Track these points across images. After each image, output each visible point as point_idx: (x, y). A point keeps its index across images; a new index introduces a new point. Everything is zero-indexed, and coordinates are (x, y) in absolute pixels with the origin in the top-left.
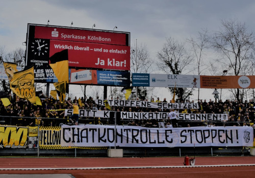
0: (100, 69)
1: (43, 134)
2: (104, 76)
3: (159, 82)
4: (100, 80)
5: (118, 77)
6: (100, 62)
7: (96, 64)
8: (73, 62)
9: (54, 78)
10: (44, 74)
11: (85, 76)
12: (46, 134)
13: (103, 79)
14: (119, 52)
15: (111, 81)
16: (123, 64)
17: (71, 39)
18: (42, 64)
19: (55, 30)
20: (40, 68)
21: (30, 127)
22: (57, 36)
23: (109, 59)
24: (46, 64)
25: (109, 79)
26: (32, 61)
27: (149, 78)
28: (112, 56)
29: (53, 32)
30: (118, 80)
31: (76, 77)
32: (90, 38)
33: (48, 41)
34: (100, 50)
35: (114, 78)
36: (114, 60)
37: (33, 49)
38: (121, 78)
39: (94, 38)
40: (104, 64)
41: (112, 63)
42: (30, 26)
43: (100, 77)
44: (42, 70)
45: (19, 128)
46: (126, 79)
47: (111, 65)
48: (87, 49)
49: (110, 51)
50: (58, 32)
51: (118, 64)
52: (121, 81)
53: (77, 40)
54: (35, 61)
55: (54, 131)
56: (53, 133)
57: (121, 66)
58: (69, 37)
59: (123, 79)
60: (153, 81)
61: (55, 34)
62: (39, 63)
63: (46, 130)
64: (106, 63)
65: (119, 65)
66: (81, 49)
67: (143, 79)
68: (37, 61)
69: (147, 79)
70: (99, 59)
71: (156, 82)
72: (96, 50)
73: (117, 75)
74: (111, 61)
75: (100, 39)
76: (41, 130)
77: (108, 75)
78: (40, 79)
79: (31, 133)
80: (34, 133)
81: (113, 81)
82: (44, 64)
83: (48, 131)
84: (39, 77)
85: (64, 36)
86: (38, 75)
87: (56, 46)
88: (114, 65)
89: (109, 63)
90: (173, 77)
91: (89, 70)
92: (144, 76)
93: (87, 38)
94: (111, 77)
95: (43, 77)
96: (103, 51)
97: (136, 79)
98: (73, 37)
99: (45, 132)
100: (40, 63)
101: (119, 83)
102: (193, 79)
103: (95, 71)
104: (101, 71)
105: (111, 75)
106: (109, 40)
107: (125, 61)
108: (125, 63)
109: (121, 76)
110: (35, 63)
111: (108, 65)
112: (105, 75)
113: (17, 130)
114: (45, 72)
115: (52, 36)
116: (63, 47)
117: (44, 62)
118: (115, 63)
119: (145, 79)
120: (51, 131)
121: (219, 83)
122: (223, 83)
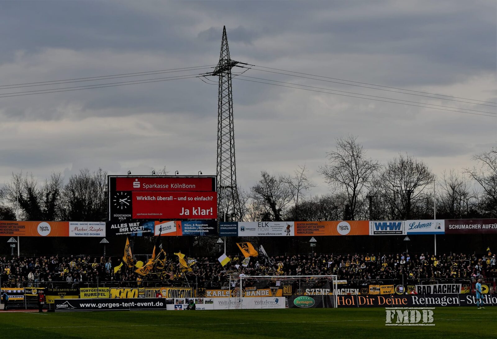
0: (185, 219)
1: (148, 292)
2: (189, 227)
3: (249, 231)
4: (185, 231)
5: (204, 227)
6: (185, 211)
7: (180, 214)
8: (156, 214)
9: (138, 232)
10: (128, 228)
11: (169, 227)
12: (150, 293)
13: (187, 230)
14: (205, 199)
15: (196, 231)
16: (209, 212)
17: (154, 189)
18: (125, 218)
19: (137, 180)
20: (124, 222)
21: (139, 288)
22: (139, 187)
23: (194, 208)
24: (129, 217)
25: (195, 230)
26: (115, 216)
27: (237, 227)
28: (197, 204)
29: (134, 183)
30: (205, 230)
31: (161, 230)
32: (174, 186)
33: (130, 193)
34: (185, 199)
35: (200, 228)
36: (199, 208)
37: (115, 202)
38: (207, 228)
39: (177, 186)
40: (188, 214)
41: (197, 212)
42: (111, 178)
43: (185, 228)
44: (126, 225)
45: (132, 289)
46: (213, 228)
47: (196, 214)
48: (170, 198)
49: (195, 199)
50: (139, 183)
51: (204, 212)
52: (208, 231)
53: (160, 190)
54: (118, 215)
55: (155, 291)
56: (154, 291)
57: (207, 214)
58: (151, 186)
59: (209, 228)
60: (242, 230)
61: (136, 185)
62: (122, 217)
63: (150, 290)
64: (191, 212)
65: (205, 214)
66: (164, 199)
67: (230, 228)
68: (120, 215)
69: (236, 228)
70: (183, 208)
71: (246, 231)
72: (180, 199)
73: (203, 225)
74: (196, 210)
75: (184, 186)
76: (146, 290)
77: (194, 225)
78: (124, 233)
79: (140, 292)
80: (142, 292)
81: (198, 231)
82: (127, 217)
83: (151, 291)
84: (123, 232)
85: (146, 187)
86: (122, 230)
87: (139, 198)
88: (199, 214)
89: (194, 212)
90: (264, 225)
91: (173, 222)
92: (231, 225)
93: (170, 186)
94: (196, 227)
95: (127, 232)
96: (187, 199)
97: (224, 228)
98: (155, 186)
99: (149, 291)
100: (124, 217)
101: (205, 233)
102: (287, 226)
103: (180, 222)
104: (185, 222)
105: (196, 225)
106: (193, 186)
107: (211, 208)
108: (211, 211)
109: (207, 225)
110: (118, 217)
111: (194, 214)
112: (190, 225)
113: (131, 291)
114: (128, 227)
115: (134, 187)
116: (146, 199)
117: (126, 215)
118: (201, 211)
119: (232, 228)
120: (153, 290)
121: (316, 230)
122: (320, 229)
